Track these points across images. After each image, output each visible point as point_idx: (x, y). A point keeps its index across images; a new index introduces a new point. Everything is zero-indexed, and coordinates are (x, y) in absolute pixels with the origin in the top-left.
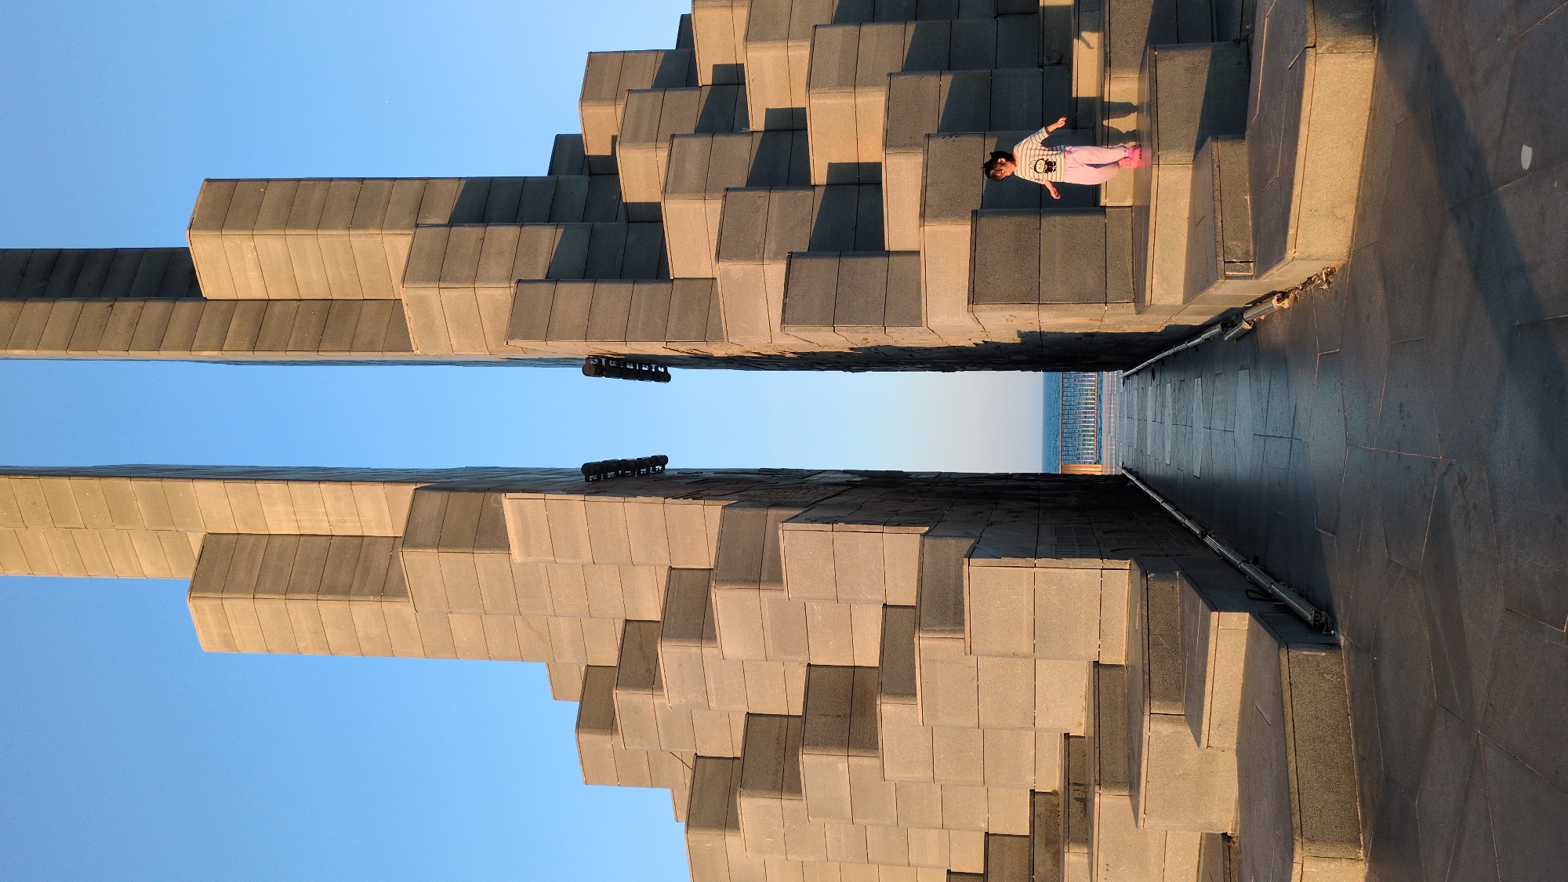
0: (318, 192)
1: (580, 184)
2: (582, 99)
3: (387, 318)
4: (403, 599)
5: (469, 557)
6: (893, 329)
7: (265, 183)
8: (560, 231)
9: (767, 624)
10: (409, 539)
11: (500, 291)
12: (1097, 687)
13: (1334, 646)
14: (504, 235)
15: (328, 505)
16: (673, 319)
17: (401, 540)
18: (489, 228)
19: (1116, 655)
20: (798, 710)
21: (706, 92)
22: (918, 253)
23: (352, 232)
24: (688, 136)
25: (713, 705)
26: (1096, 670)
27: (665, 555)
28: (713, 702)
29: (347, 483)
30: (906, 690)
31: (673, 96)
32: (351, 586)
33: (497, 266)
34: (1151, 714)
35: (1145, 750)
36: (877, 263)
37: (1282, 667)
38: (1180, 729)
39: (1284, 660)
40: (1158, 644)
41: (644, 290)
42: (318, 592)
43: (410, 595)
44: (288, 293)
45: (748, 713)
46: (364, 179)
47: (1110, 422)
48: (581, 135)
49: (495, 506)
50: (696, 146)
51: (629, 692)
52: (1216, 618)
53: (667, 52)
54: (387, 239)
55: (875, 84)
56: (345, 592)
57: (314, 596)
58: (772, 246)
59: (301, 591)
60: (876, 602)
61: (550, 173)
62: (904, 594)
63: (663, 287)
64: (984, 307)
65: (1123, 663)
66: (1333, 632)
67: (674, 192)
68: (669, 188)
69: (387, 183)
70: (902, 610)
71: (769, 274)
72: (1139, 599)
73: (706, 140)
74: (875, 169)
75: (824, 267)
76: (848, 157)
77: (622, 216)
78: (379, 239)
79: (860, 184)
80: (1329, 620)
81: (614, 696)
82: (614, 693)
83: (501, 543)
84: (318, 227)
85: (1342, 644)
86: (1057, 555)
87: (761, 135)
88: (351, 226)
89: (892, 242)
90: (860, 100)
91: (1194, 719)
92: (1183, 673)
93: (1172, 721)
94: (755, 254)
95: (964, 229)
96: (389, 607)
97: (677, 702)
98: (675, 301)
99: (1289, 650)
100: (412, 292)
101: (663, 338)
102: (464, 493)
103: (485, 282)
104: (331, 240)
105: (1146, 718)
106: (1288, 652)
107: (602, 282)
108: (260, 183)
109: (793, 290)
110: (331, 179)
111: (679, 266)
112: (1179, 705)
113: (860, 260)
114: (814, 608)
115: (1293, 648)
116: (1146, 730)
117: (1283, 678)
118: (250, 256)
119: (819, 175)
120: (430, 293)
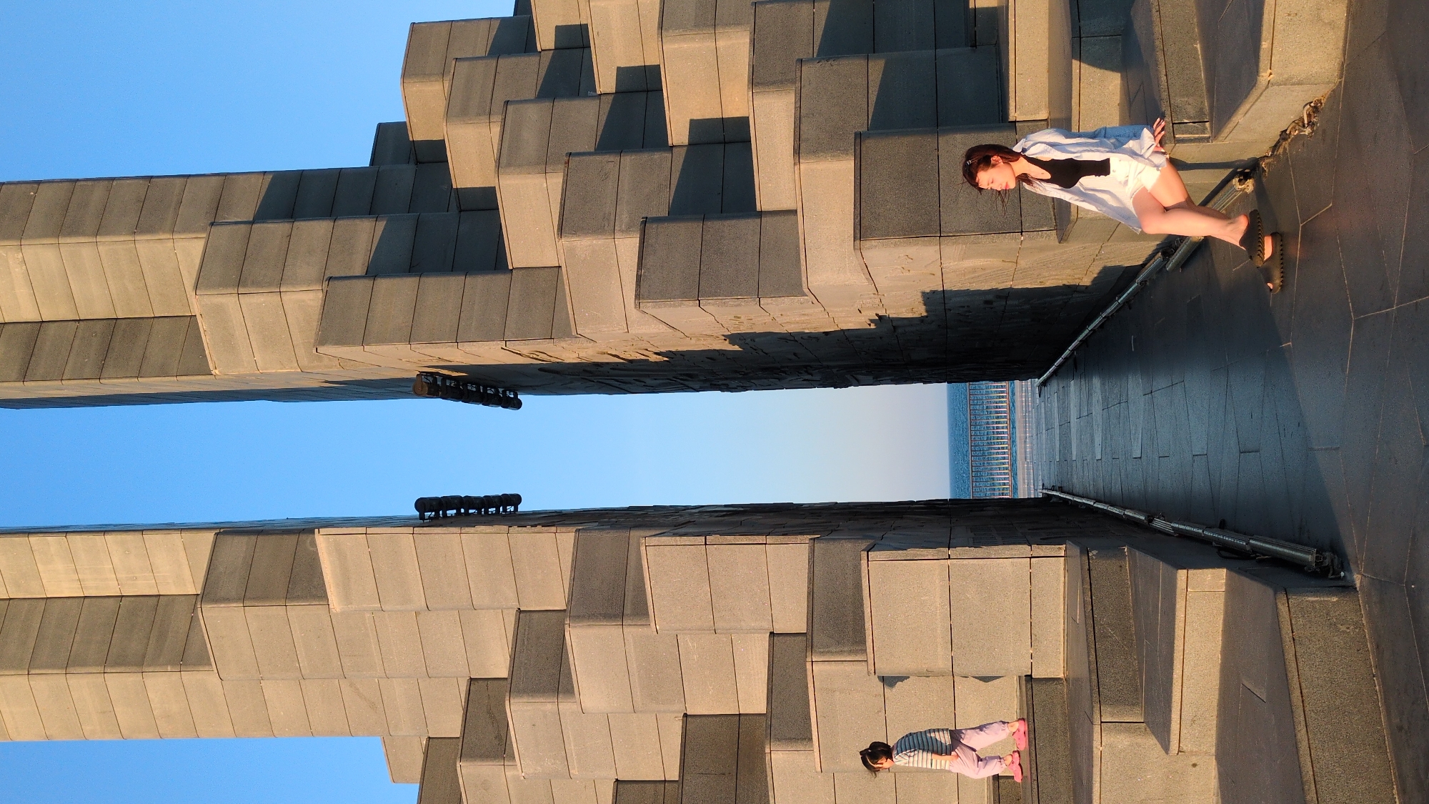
0: (98, 192)
1: (407, 172)
2: (404, 76)
3: (182, 337)
4: (207, 668)
5: (281, 610)
6: (769, 300)
7: (36, 185)
8: (381, 225)
9: (633, 666)
10: (210, 592)
11: (311, 295)
12: (1031, 706)
13: (1346, 588)
14: (316, 230)
15: (115, 560)
16: (513, 315)
17: (201, 596)
18: (296, 223)
19: (1053, 665)
20: (674, 775)
21: (547, 58)
22: (794, 212)
23: (138, 238)
24: (526, 101)
25: (574, 772)
26: (1029, 686)
27: (512, 595)
28: (574, 769)
29: (137, 533)
30: (800, 734)
31: (506, 63)
32: (144, 656)
33: (307, 266)
34: (1101, 722)
35: (1096, 770)
36: (746, 226)
37: (1281, 619)
38: (1139, 740)
39: (1283, 609)
40: (1106, 637)
41: (479, 284)
42: (105, 663)
43: (212, 660)
44: (64, 313)
45: (617, 780)
46: (152, 177)
47: (1025, 448)
48: (405, 123)
49: (312, 549)
50: (534, 114)
51: (476, 763)
52: (1184, 578)
53: (504, 20)
54: (179, 244)
55: (737, 23)
56: (139, 662)
57: (101, 669)
58: (624, 217)
59: (84, 664)
60: (760, 630)
61: (373, 162)
62: (794, 619)
63: (500, 280)
64: (874, 243)
65: (1061, 676)
66: (1342, 574)
67: (509, 165)
68: (504, 161)
69: (178, 181)
70: (792, 638)
71: (621, 249)
72: (1079, 584)
73: (546, 105)
74: (743, 123)
75: (685, 233)
76: (710, 111)
77: (454, 205)
78: (170, 244)
79: (725, 143)
80: (1336, 561)
81: (458, 769)
82: (458, 765)
83: (316, 592)
84: (97, 233)
85: (1358, 585)
86: (976, 543)
87: (611, 98)
88: (138, 229)
89: (765, 201)
90: (721, 43)
91: (1159, 724)
92: (1140, 670)
93: (1128, 731)
94: (605, 226)
95: (846, 166)
96: (191, 678)
97: (532, 771)
98: (515, 295)
99: (1289, 597)
100: (206, 300)
101: (501, 335)
102: (274, 537)
103: (292, 284)
104: (112, 248)
105: (1097, 729)
106: (1288, 599)
107: (427, 276)
108: (28, 186)
109: (649, 261)
110: (113, 179)
111: (518, 255)
112: (1137, 710)
113: (727, 223)
114: (687, 642)
115: (1295, 594)
116: (1096, 743)
117: (1283, 632)
118: (18, 271)
119: (678, 133)
120: (228, 301)
